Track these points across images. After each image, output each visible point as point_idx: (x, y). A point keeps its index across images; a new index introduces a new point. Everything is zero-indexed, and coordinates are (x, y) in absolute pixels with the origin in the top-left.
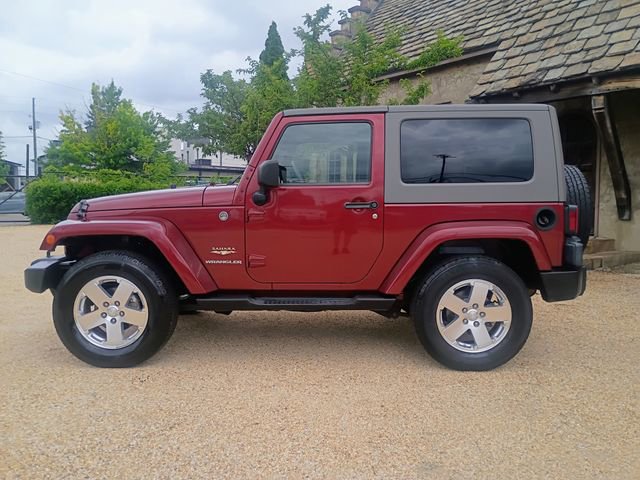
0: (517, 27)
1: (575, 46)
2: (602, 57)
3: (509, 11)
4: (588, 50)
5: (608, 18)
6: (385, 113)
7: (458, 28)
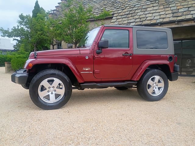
0: (118, 10)
1: (136, 17)
2: (145, 20)
3: (115, 6)
4: (141, 18)
5: (144, 10)
6: (132, 28)
7: (99, 9)
